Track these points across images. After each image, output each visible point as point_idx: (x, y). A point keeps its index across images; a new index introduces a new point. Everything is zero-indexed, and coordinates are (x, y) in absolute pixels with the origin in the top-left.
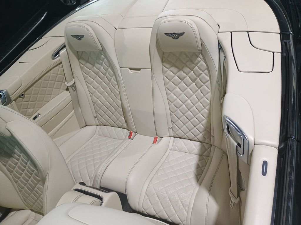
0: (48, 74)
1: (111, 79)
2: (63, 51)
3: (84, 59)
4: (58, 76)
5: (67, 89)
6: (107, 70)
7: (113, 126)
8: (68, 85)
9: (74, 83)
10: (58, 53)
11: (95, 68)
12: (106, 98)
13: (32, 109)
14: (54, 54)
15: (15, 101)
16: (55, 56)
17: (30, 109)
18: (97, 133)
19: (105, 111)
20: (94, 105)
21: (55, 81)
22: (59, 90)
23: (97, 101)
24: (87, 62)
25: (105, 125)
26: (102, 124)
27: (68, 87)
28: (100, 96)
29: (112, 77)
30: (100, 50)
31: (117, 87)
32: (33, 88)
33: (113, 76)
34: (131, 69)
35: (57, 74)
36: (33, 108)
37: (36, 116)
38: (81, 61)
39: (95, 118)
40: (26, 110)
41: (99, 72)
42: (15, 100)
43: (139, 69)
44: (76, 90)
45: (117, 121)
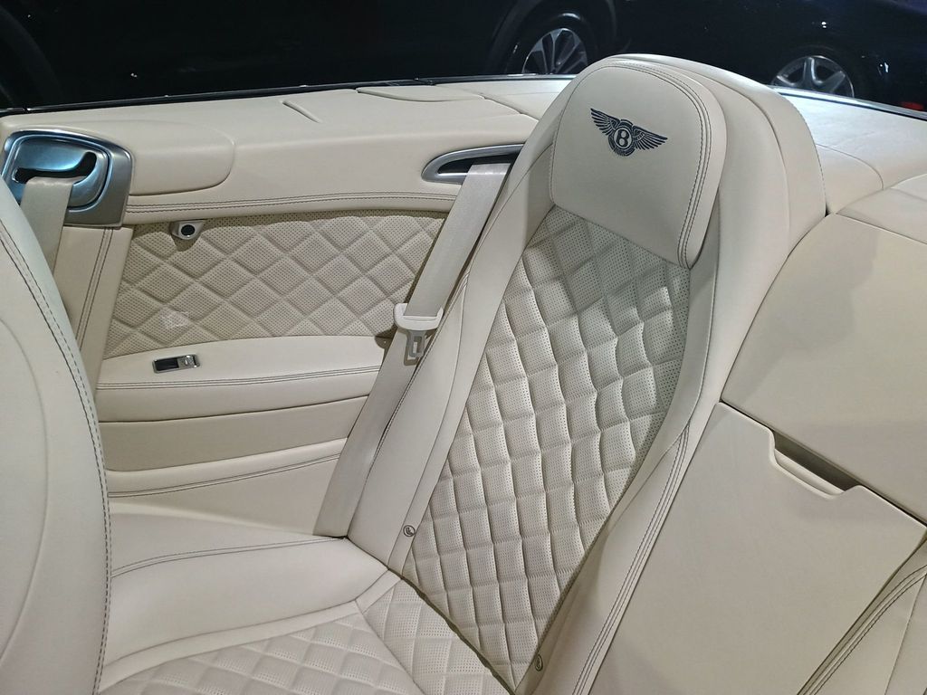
0: (359, 222)
1: (617, 421)
2: (491, 173)
3: (553, 258)
4: (393, 259)
5: (385, 338)
6: (628, 368)
7: (453, 627)
8: (403, 322)
9: (431, 333)
10: (463, 164)
11: (574, 323)
12: (522, 486)
13: (185, 322)
14: (445, 159)
15: (134, 236)
16: (444, 169)
17: (174, 312)
18: (367, 601)
19: (470, 540)
20: (442, 477)
21: (364, 271)
22: (350, 315)
23: (473, 470)
24: (557, 278)
25: (422, 595)
26: (416, 582)
27: (395, 328)
28: (502, 462)
29: (630, 415)
30: (681, 256)
31: (620, 477)
32: (257, 234)
33: (641, 414)
34: (786, 446)
35: (394, 249)
36: (192, 319)
37: (175, 359)
38: (535, 258)
39: (408, 531)
40: (156, 304)
41: (577, 354)
42: (138, 229)
43: (845, 481)
44: (418, 363)
45: (495, 621)
